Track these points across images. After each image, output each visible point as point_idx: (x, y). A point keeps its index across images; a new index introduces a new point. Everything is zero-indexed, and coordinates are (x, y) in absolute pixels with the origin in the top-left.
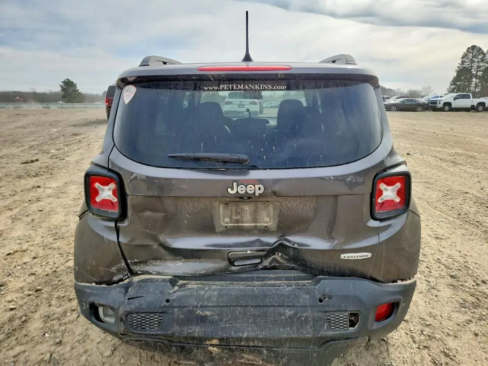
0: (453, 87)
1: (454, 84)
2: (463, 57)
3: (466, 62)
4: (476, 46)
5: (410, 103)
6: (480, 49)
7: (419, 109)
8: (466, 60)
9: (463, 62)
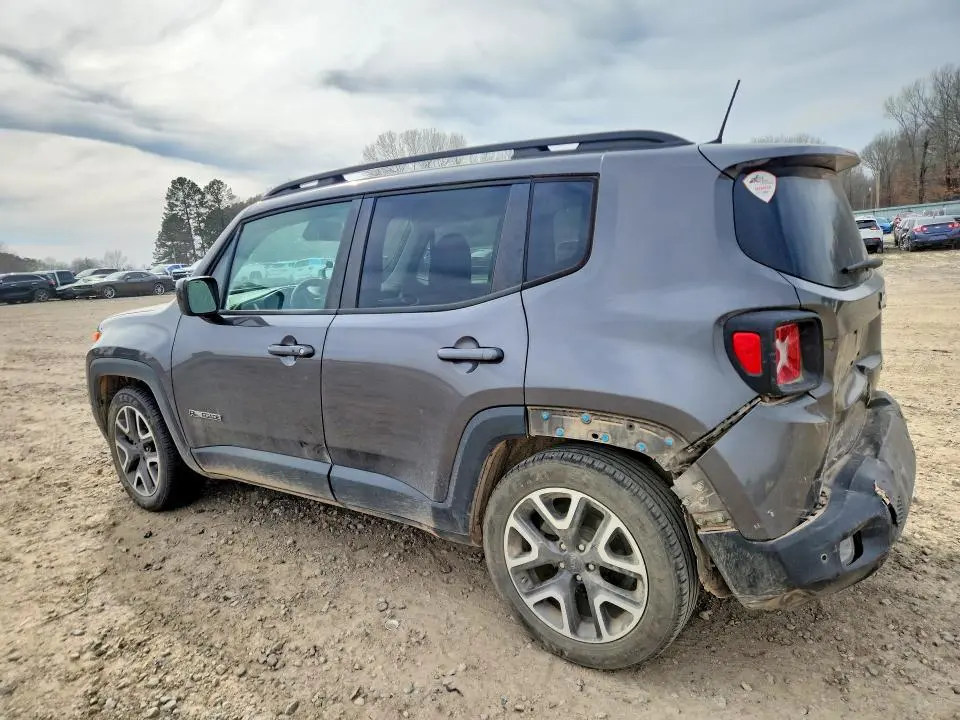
0: (162, 251)
1: (163, 245)
2: (169, 197)
3: (177, 206)
4: (185, 180)
5: (139, 280)
6: (194, 185)
7: (159, 290)
8: (176, 203)
9: (171, 206)
